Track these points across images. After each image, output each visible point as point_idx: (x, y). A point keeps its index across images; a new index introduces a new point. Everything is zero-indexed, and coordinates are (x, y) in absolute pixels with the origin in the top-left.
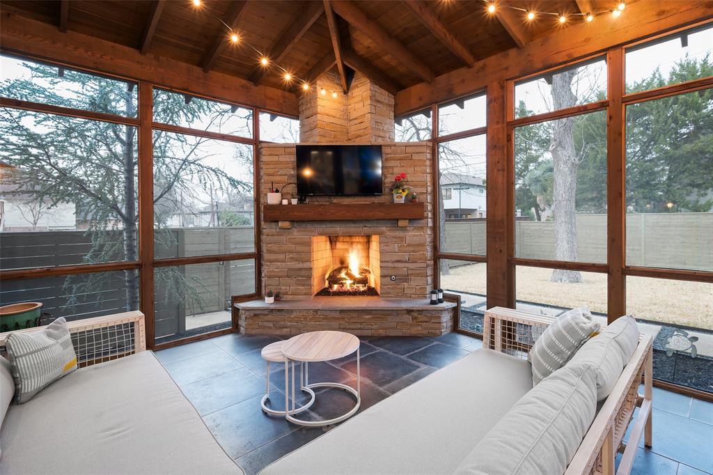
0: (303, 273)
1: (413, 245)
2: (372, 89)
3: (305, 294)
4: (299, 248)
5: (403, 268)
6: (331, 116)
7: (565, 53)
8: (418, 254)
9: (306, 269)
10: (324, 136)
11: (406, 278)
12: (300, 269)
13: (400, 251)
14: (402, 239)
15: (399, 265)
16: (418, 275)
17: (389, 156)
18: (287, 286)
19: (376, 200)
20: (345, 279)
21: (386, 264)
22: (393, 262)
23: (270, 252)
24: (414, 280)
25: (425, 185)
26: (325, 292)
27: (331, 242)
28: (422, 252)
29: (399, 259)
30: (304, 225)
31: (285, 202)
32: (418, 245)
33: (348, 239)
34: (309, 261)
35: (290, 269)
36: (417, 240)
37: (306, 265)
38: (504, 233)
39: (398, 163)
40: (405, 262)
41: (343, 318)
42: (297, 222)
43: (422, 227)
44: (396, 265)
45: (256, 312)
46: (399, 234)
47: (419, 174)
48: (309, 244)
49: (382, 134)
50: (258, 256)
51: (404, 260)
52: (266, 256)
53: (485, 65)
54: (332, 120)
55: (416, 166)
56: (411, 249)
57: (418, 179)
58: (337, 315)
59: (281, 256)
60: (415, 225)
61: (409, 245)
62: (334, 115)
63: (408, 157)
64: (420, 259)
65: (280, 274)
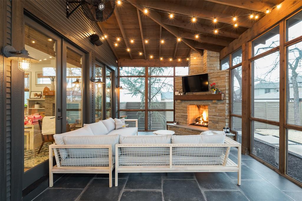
0: (185, 117)
1: (220, 110)
2: (208, 53)
3: (186, 124)
4: (184, 109)
5: (217, 118)
6: (196, 65)
7: (263, 28)
8: (222, 113)
9: (186, 116)
10: (193, 72)
11: (217, 122)
12: (184, 115)
13: (215, 112)
14: (216, 107)
15: (215, 117)
16: (222, 121)
17: (212, 77)
18: (181, 120)
19: (207, 93)
20: (201, 121)
21: (210, 116)
22: (213, 116)
23: (177, 109)
24: (220, 123)
25: (225, 87)
26: (193, 124)
27: (198, 108)
28: (223, 113)
29: (215, 115)
30: (185, 101)
31: (179, 94)
32: (222, 110)
33: (204, 107)
34: (187, 113)
35: (182, 115)
36: (221, 108)
37: (186, 114)
38: (246, 106)
39: (215, 79)
40: (217, 116)
41: (193, 132)
42: (184, 100)
43: (224, 103)
44: (214, 117)
45: (171, 127)
46: (215, 105)
47: (223, 83)
48: (186, 108)
49: (213, 68)
50: (174, 110)
51: (216, 115)
52: (176, 111)
53: (241, 37)
54: (196, 66)
55: (222, 80)
56: (219, 111)
57: (223, 84)
58: (191, 131)
59: (179, 111)
60: (221, 102)
61: (218, 110)
62: (197, 64)
63: (218, 76)
64: (223, 115)
65: (179, 116)
